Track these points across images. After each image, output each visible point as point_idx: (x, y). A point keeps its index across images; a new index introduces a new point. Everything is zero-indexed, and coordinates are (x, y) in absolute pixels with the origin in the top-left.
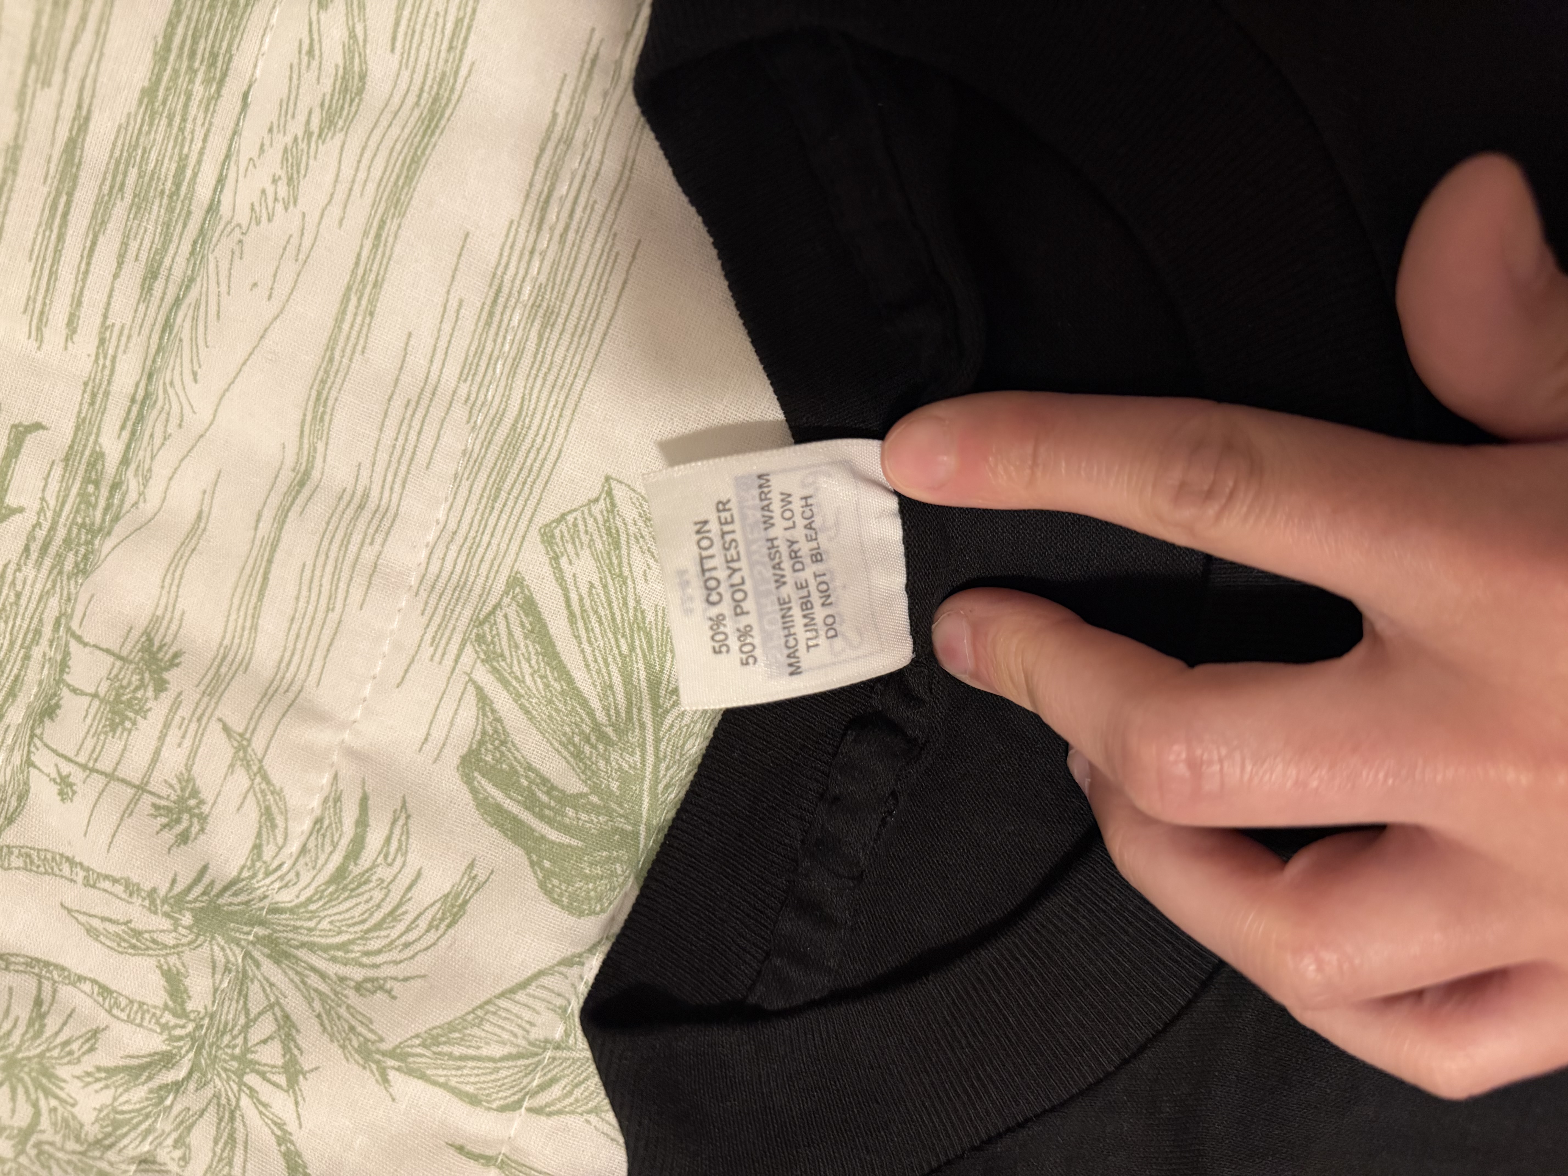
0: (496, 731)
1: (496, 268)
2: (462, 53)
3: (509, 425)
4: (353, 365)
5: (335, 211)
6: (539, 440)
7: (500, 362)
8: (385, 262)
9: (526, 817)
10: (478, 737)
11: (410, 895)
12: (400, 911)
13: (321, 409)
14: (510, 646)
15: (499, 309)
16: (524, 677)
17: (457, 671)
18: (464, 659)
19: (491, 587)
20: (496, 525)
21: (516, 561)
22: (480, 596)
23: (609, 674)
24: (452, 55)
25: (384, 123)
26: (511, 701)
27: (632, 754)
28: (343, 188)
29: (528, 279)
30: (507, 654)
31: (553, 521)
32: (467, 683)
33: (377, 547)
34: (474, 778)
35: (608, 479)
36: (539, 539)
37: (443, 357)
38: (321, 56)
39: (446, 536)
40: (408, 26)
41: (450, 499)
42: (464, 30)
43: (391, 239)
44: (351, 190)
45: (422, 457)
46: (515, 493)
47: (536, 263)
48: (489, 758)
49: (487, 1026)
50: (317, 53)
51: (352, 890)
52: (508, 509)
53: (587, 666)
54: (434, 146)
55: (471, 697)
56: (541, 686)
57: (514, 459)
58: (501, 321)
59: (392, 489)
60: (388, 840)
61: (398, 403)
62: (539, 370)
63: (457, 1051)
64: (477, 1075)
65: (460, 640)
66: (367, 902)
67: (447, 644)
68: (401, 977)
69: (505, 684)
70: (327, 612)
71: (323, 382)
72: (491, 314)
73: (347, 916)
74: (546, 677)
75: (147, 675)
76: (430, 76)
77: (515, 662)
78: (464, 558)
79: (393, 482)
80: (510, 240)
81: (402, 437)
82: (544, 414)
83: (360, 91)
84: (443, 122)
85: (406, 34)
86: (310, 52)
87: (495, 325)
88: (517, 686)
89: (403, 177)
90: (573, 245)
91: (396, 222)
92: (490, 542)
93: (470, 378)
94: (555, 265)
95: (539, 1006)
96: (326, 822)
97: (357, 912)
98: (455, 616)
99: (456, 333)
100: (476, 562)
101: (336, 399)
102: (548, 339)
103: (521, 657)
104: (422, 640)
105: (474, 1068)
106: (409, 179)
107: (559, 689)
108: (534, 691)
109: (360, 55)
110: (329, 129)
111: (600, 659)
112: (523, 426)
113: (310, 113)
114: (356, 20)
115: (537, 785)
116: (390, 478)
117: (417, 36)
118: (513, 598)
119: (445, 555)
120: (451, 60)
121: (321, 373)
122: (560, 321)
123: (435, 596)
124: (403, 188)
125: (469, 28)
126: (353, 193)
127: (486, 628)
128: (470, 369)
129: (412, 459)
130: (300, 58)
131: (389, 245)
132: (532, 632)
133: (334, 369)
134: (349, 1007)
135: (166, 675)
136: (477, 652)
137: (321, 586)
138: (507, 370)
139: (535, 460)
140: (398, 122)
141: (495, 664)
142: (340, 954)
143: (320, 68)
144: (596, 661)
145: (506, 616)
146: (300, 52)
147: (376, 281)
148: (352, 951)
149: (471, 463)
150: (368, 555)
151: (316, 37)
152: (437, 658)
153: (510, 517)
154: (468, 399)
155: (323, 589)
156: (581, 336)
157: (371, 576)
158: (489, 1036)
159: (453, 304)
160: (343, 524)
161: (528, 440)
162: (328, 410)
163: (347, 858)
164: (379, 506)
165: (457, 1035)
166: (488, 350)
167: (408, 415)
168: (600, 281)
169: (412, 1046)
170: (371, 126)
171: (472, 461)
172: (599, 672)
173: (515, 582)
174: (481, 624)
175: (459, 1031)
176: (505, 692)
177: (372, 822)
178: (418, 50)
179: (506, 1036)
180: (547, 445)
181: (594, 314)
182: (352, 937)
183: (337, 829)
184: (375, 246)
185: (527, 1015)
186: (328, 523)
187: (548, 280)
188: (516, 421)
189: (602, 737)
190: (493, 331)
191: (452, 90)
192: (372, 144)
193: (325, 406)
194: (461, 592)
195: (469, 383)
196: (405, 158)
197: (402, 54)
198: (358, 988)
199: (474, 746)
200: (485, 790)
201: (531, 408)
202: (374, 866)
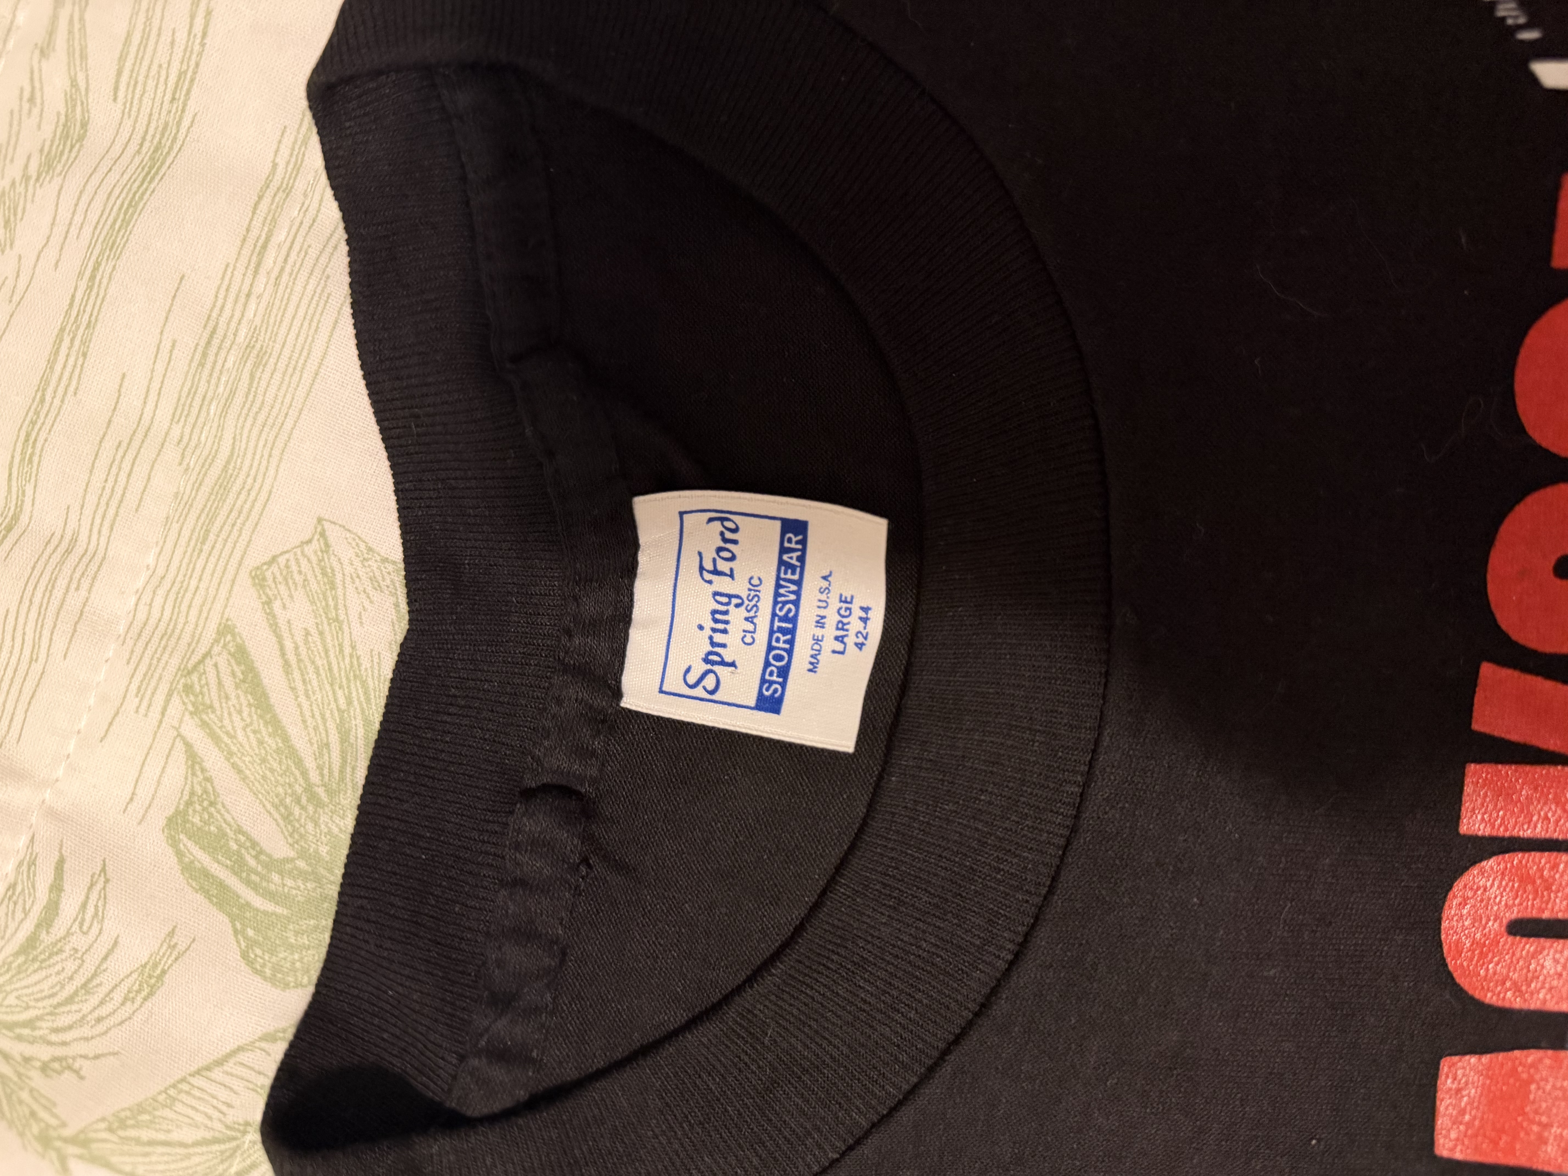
0: (205, 791)
1: (212, 310)
2: (185, 105)
3: (221, 467)
4: (64, 407)
5: (51, 253)
6: (250, 481)
7: (214, 403)
8: (99, 302)
9: (233, 882)
10: (186, 797)
11: (105, 966)
12: (94, 983)
13: (30, 451)
14: (219, 696)
15: (213, 350)
16: (235, 731)
17: (164, 725)
18: (171, 711)
19: (201, 635)
20: (204, 568)
21: (226, 606)
22: (189, 645)
23: (327, 731)
24: (175, 106)
25: (104, 169)
26: (222, 759)
28: (59, 230)
29: (244, 321)
30: (217, 705)
31: (265, 564)
32: (175, 738)
33: (83, 593)
34: (180, 840)
35: (320, 520)
36: (250, 581)
37: (156, 398)
38: (42, 104)
39: (155, 581)
40: (131, 77)
41: (161, 543)
42: (187, 83)
43: (105, 281)
44: (67, 232)
45: (132, 499)
46: (223, 535)
47: (252, 306)
48: (196, 820)
49: (179, 1107)
50: (38, 101)
51: (44, 960)
52: (216, 552)
53: (304, 722)
54: (153, 191)
55: (179, 754)
56: (254, 743)
57: (224, 501)
58: (215, 362)
59: (99, 532)
60: (84, 906)
61: (109, 444)
62: (249, 410)
63: (145, 1134)
64: (167, 1162)
65: (166, 691)
66: (58, 973)
67: (153, 694)
68: (91, 1055)
69: (216, 739)
70: (30, 663)
71: (33, 423)
72: (205, 355)
73: (36, 989)
74: (259, 732)
76: (153, 125)
77: (226, 715)
78: (172, 604)
79: (101, 525)
80: (226, 282)
81: (111, 479)
82: (254, 454)
83: (81, 138)
84: (163, 170)
85: (128, 84)
86: (32, 100)
87: (208, 366)
88: (229, 742)
89: (119, 221)
90: (287, 287)
91: (111, 264)
92: (198, 587)
93: (183, 419)
94: (270, 306)
95: (235, 1084)
96: (19, 888)
97: (45, 985)
98: (161, 665)
99: (168, 374)
100: (184, 608)
101: (46, 440)
102: (260, 378)
103: (232, 709)
104: (127, 691)
105: (163, 1154)
106: (126, 223)
107: (274, 746)
108: (247, 748)
109: (82, 103)
110: (47, 172)
111: (317, 714)
112: (235, 467)
113: (29, 158)
114: (78, 69)
115: (246, 849)
116: (98, 521)
117: (139, 87)
118: (225, 646)
119: (152, 600)
120: (174, 111)
121: (31, 414)
122: (272, 361)
123: (141, 644)
124: (119, 231)
125: (192, 80)
126: (70, 236)
127: (195, 677)
128: (183, 409)
129: (121, 501)
130: (21, 106)
131: (103, 286)
132: (244, 681)
133: (45, 411)
134: (32, 1090)
136: (184, 703)
137: (24, 634)
138: (219, 411)
139: (245, 502)
140: (118, 169)
141: (204, 717)
142: (26, 1032)
143: (41, 115)
144: (313, 716)
145: (216, 665)
146: (21, 99)
147: (90, 322)
148: (40, 1028)
149: (182, 506)
150: (74, 601)
151: (37, 85)
152: (142, 710)
153: (218, 560)
154: (180, 441)
155: (27, 638)
156: (292, 376)
157: (76, 623)
158: (181, 1118)
159: (166, 345)
160: (50, 568)
161: (239, 481)
162: (37, 451)
163: (38, 926)
164: (86, 551)
165: (146, 1117)
166: (201, 391)
167: (118, 457)
168: (311, 320)
169: (96, 1131)
170: (90, 171)
171: (183, 503)
172: (316, 728)
173: (226, 630)
174: (189, 673)
175: (149, 1113)
176: (216, 749)
177: (67, 886)
178: (141, 100)
179: (199, 1118)
180: (257, 486)
181: (305, 354)
182: (41, 1012)
183: (30, 895)
184: (90, 288)
185: (223, 1095)
186: (33, 568)
187: (263, 322)
188: (228, 462)
190: (206, 372)
191: (175, 139)
192: (90, 189)
193: (34, 447)
194: (168, 640)
195: (181, 424)
196: (123, 203)
197: (125, 104)
198: (45, 1068)
199: (182, 807)
200: (191, 854)
201: (242, 449)
202: (68, 933)
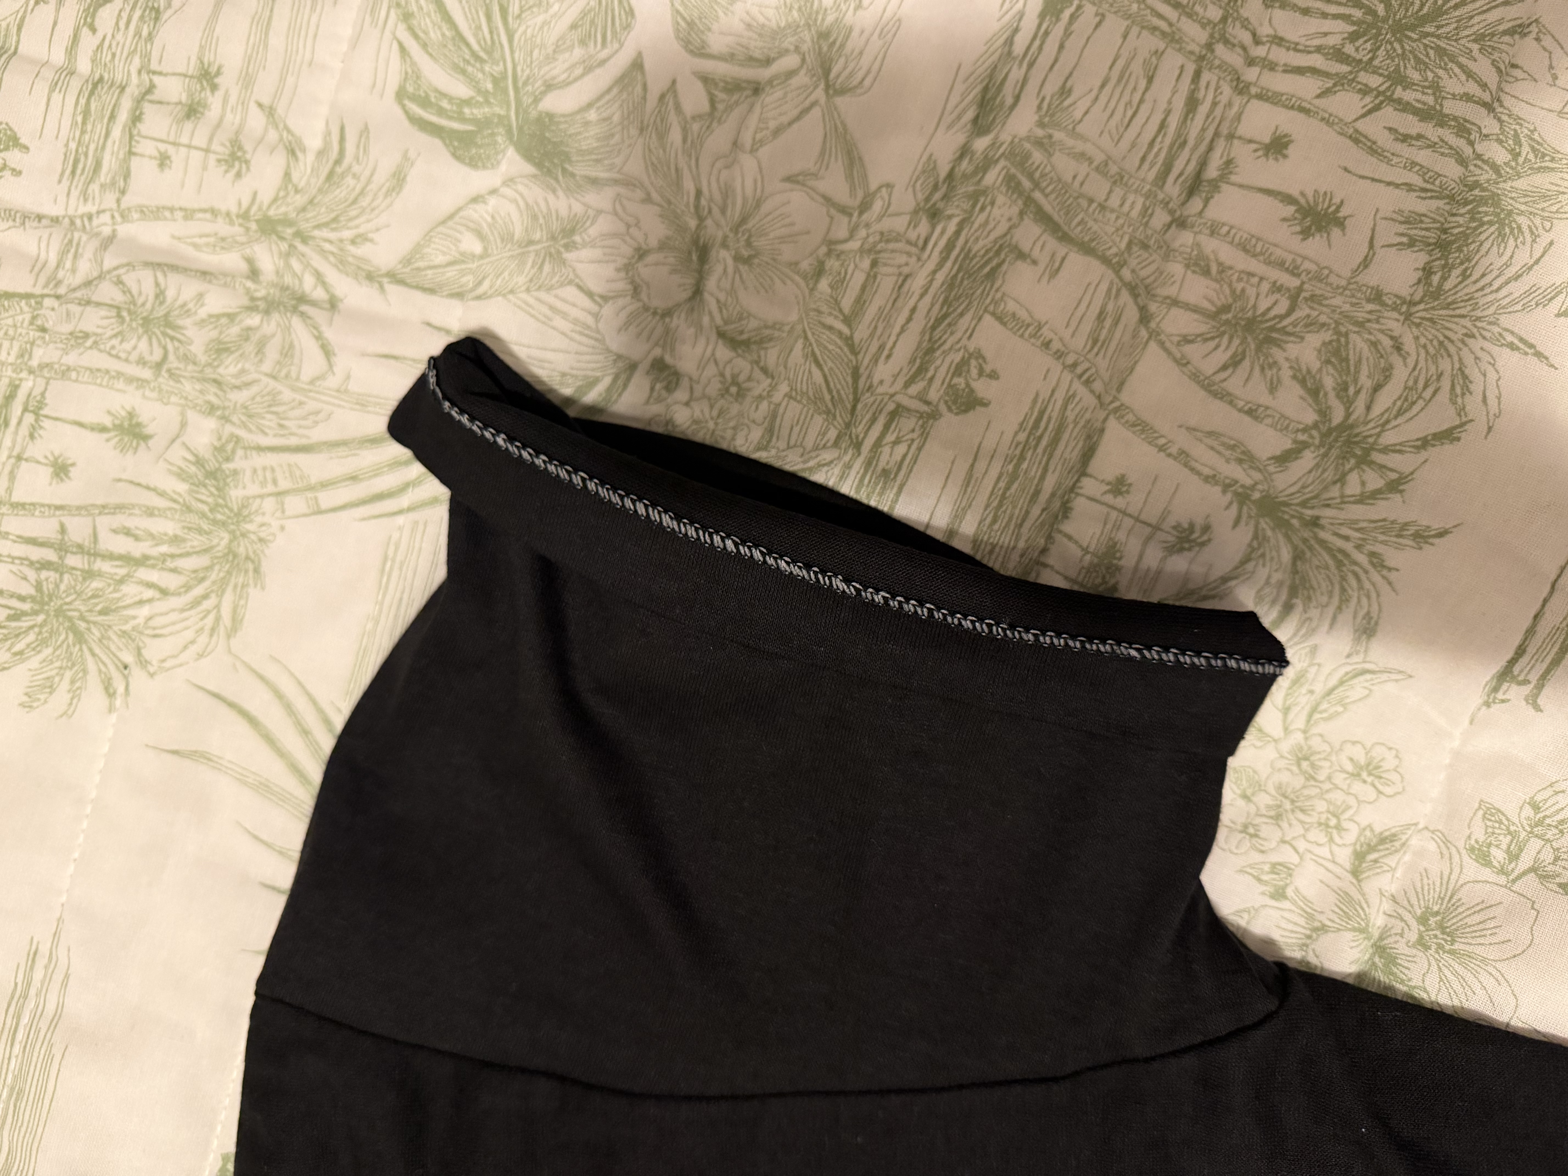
27: (498, 65)
75: (205, 83)
135: (216, 80)
189: (477, 58)
